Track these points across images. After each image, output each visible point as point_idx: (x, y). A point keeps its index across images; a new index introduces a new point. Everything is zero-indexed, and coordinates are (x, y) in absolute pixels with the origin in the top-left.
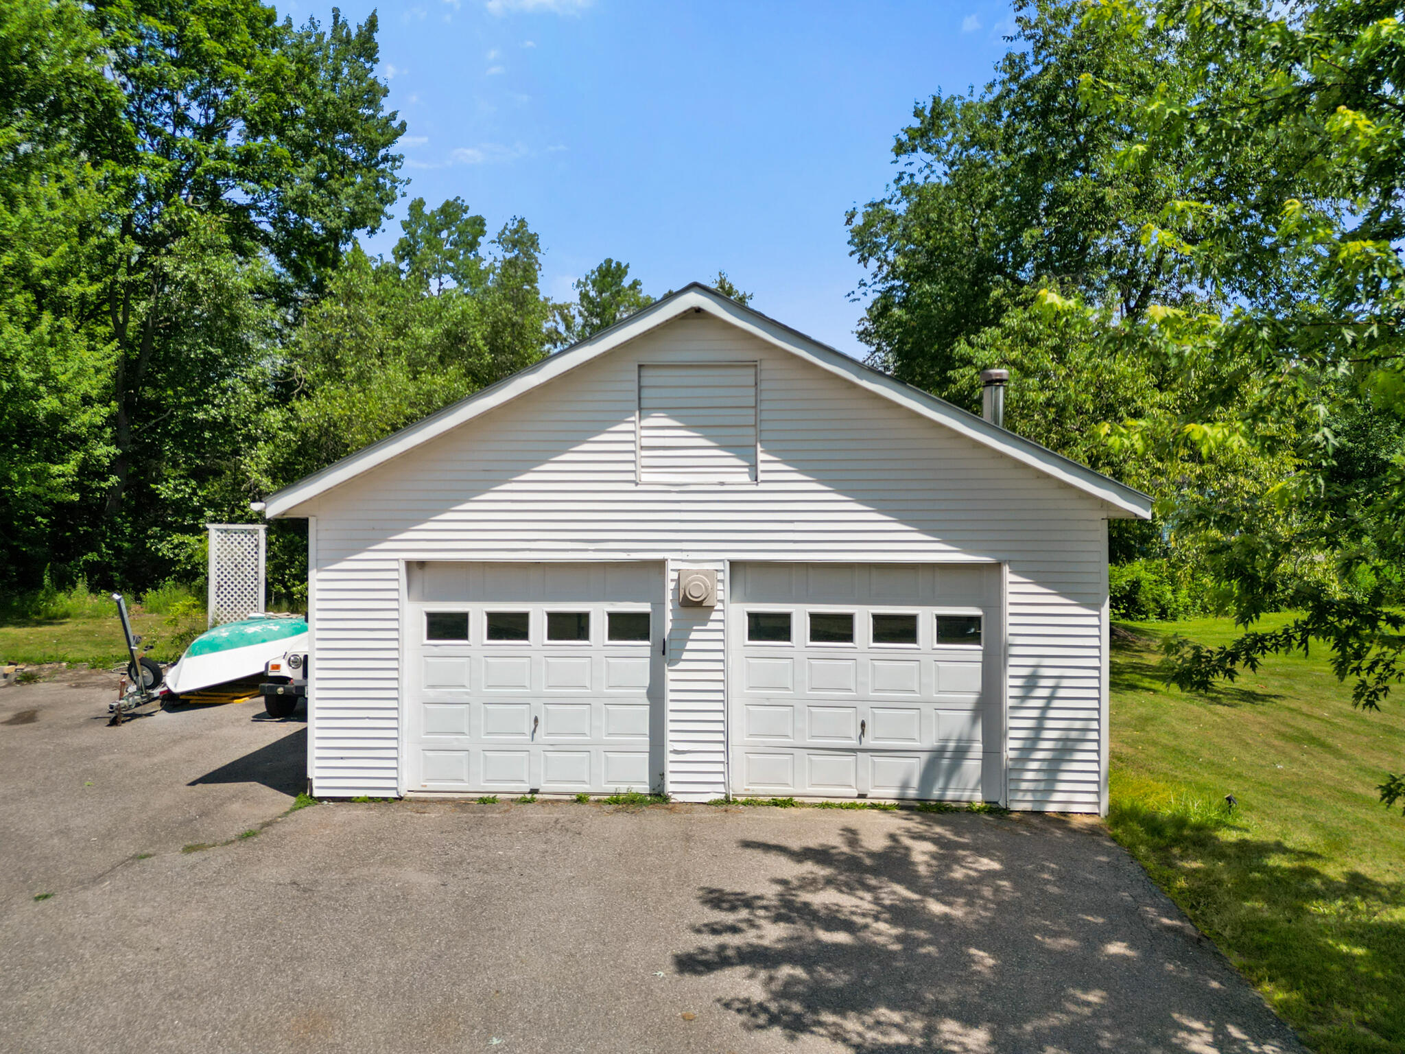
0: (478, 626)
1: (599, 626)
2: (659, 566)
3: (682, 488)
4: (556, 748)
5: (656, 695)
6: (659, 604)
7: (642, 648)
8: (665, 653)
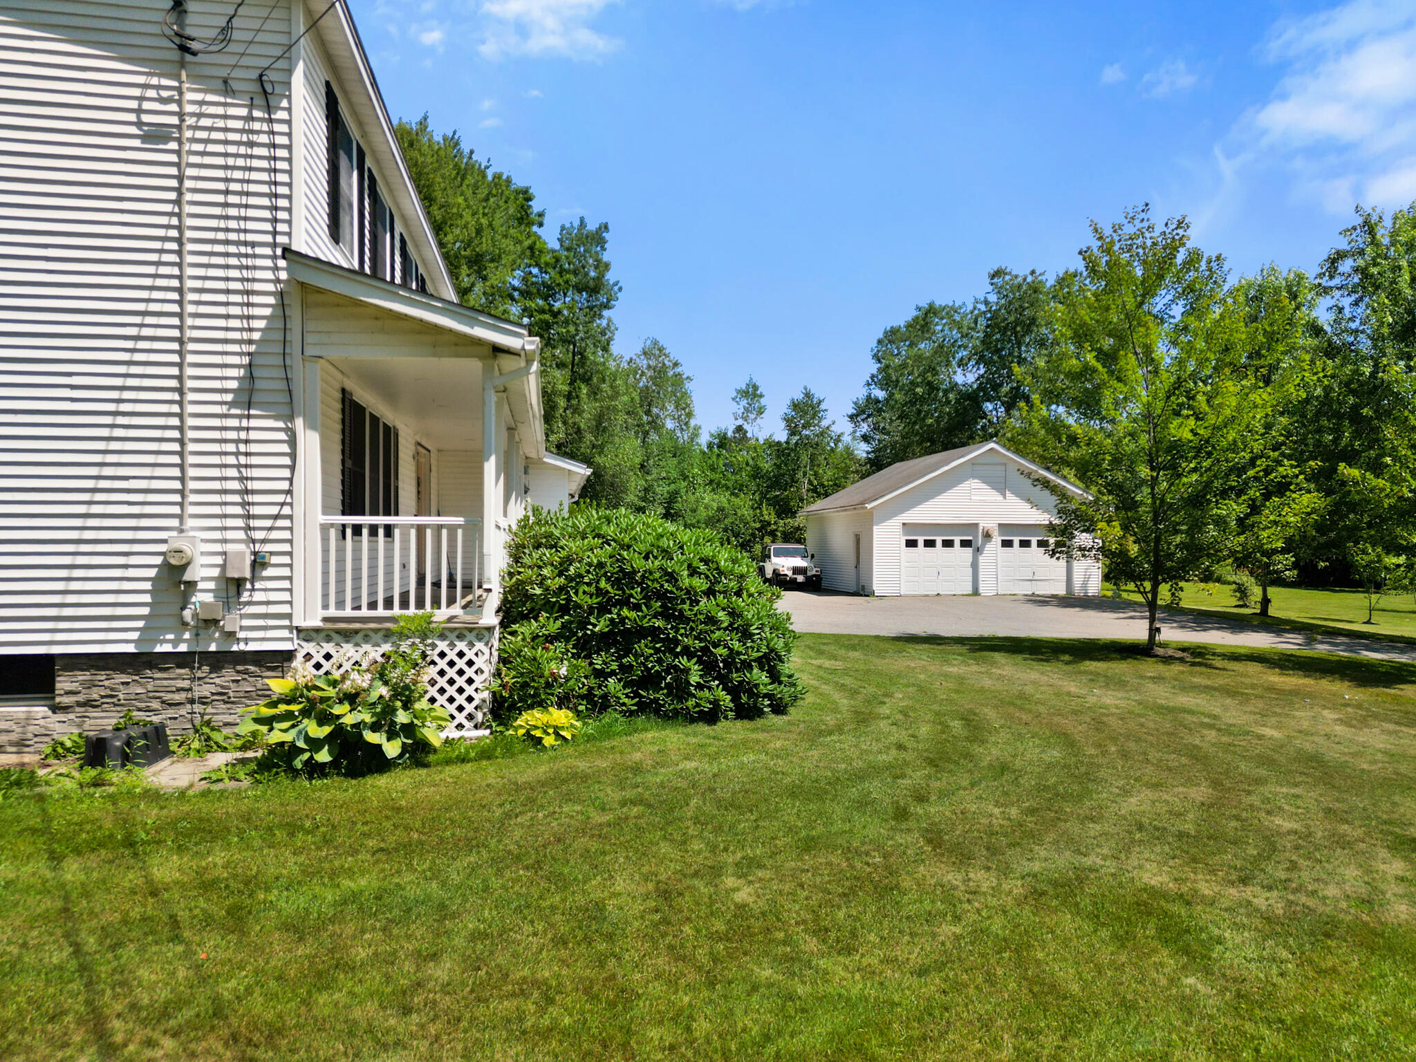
0: (921, 543)
1: (957, 543)
2: (977, 525)
3: (984, 501)
4: (947, 581)
5: (975, 566)
6: (976, 536)
7: (969, 550)
8: (978, 550)
